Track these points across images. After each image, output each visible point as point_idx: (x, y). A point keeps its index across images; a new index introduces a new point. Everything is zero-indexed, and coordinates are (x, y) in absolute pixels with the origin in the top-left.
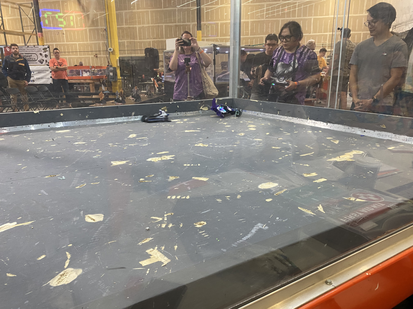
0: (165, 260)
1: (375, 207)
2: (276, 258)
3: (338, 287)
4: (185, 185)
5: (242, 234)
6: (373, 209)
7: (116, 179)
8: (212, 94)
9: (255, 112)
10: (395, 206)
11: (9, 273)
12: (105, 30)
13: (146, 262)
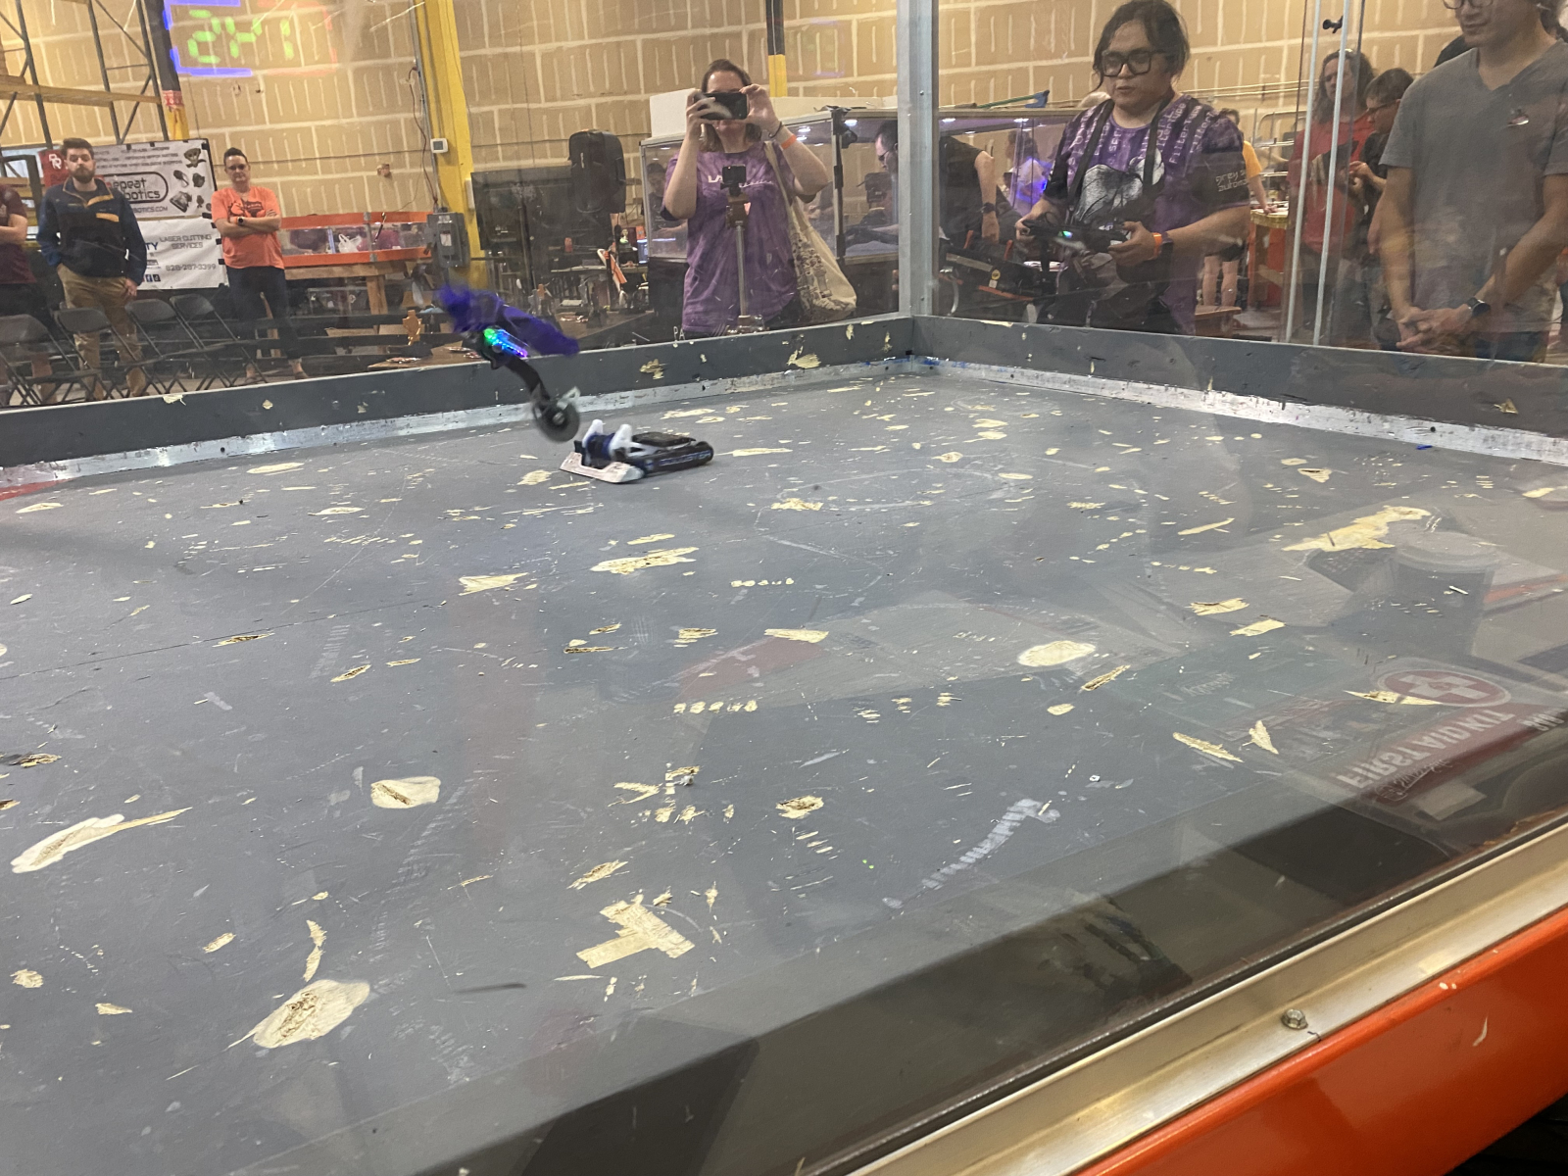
0: (675, 944)
1: (1473, 725)
2: (1091, 929)
3: (1332, 1038)
4: (739, 661)
5: (959, 841)
6: (1467, 735)
7: (481, 645)
8: (831, 305)
9: (1003, 368)
10: (1553, 719)
11: (103, 1001)
12: (415, 69)
13: (603, 954)
